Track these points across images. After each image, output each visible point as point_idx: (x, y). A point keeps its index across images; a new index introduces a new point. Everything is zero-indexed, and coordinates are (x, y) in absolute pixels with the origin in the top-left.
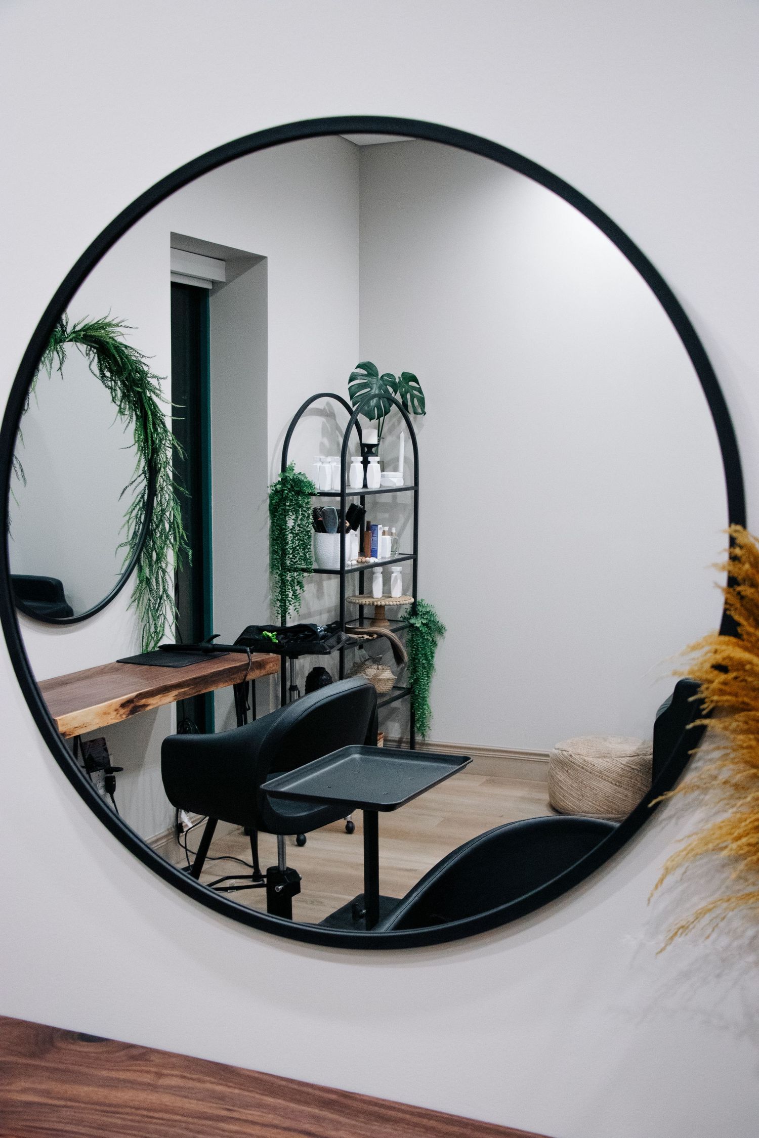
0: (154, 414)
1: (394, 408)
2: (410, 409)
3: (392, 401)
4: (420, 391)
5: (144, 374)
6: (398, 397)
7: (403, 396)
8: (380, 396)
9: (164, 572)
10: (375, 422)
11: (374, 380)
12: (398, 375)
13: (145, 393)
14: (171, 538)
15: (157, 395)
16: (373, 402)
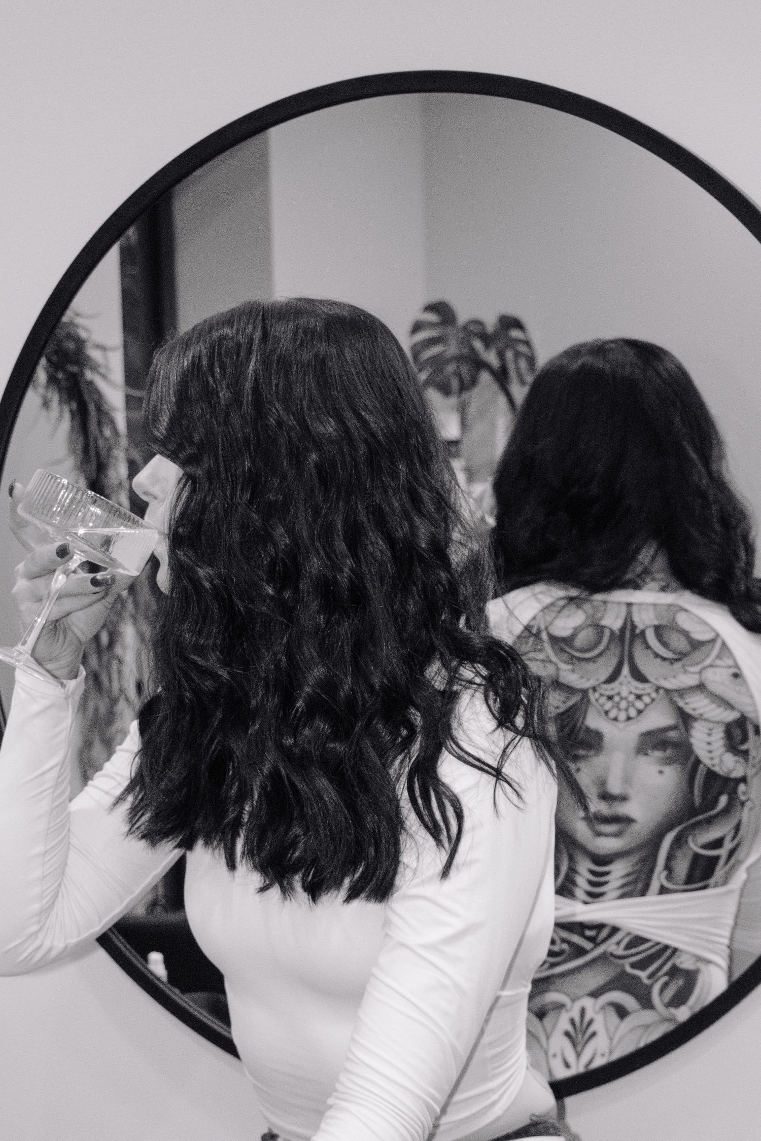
0: (99, 408)
1: (485, 377)
2: (513, 376)
3: (479, 365)
4: (527, 343)
5: (80, 343)
6: (491, 358)
7: (501, 355)
8: (459, 359)
9: (120, 661)
10: (453, 400)
11: (450, 331)
12: (490, 322)
13: (82, 373)
14: (130, 606)
15: (104, 377)
16: (450, 368)
